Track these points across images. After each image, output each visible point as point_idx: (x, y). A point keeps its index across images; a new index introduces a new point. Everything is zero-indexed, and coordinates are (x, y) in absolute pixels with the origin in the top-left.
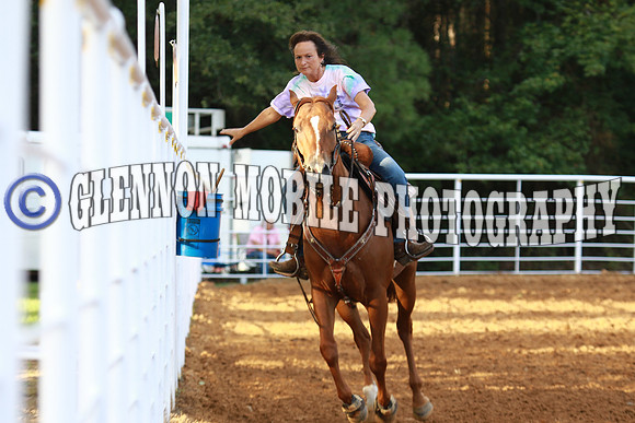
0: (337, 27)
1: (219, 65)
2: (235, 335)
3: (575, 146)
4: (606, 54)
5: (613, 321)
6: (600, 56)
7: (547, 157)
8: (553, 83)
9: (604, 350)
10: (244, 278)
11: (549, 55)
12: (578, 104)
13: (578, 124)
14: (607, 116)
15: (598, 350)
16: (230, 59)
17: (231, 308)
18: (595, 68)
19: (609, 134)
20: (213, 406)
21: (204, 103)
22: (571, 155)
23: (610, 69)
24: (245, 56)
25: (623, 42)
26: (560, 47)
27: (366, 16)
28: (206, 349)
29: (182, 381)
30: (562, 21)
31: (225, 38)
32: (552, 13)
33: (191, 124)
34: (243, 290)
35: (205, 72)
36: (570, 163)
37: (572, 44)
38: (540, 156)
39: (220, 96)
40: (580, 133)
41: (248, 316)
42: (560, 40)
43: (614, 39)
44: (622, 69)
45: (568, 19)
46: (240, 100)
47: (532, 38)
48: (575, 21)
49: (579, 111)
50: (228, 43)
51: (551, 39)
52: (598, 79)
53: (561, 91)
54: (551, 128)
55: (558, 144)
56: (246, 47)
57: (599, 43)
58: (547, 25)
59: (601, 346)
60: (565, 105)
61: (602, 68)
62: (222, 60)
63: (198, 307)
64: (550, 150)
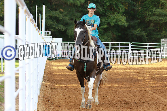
0: (70, 17)
1: (50, 24)
2: (53, 69)
3: (109, 37)
4: (114, 22)
5: (115, 66)
6: (113, 22)
7: (105, 39)
8: (106, 27)
9: (114, 71)
10: (54, 59)
11: (105, 22)
12: (110, 30)
13: (110, 33)
14: (115, 32)
15: (113, 71)
16: (52, 23)
17: (52, 64)
18: (113, 24)
19: (115, 35)
20: (49, 81)
21: (47, 30)
22: (109, 39)
23: (115, 24)
24: (54, 22)
25: (117, 20)
26: (107, 21)
27: (74, 16)
28: (48, 71)
29: (44, 76)
30: (107, 16)
31: (51, 19)
32: (105, 15)
33: (45, 34)
34: (54, 61)
35: (48, 25)
36: (108, 40)
37: (109, 20)
38: (104, 39)
39: (50, 29)
40: (110, 35)
41: (55, 66)
42: (107, 20)
43: (116, 19)
44: (117, 24)
45: (108, 16)
46: (53, 30)
47: (102, 19)
48: (109, 16)
49: (110, 31)
50: (51, 20)
51: (105, 19)
52: (113, 26)
53: (107, 28)
54: (105, 34)
55: (106, 37)
56: (54, 21)
57: (113, 20)
58: (104, 17)
59: (114, 70)
60: (108, 30)
61: (114, 24)
62: (51, 23)
63: (46, 64)
64: (105, 38)
